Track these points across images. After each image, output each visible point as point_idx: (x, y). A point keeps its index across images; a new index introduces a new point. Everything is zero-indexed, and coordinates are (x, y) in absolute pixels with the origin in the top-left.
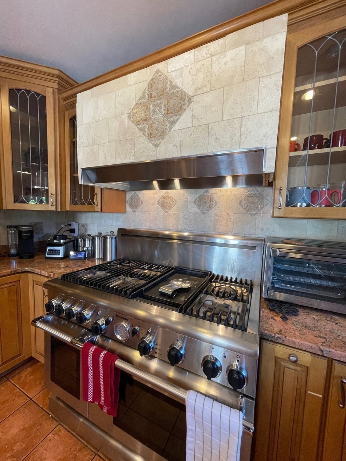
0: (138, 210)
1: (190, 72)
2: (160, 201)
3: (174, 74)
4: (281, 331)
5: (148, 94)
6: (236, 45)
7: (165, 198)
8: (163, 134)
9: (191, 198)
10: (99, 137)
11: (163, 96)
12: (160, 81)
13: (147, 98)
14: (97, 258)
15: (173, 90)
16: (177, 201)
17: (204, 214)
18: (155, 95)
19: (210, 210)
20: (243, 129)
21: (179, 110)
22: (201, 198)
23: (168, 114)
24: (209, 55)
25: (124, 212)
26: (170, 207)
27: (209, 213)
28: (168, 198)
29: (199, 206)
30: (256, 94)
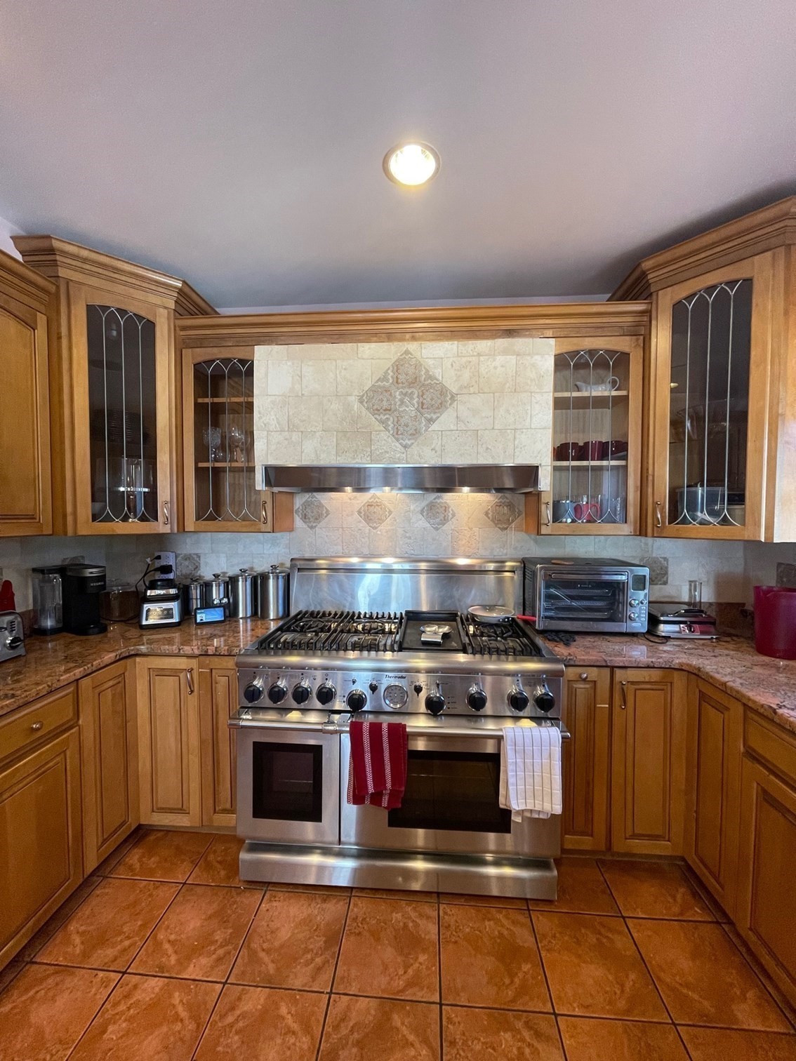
0: (319, 526)
1: (452, 365)
2: (362, 511)
3: (431, 362)
4: (569, 654)
5: (392, 377)
6: (506, 352)
7: (371, 506)
8: (416, 434)
9: (415, 505)
10: (304, 421)
11: (416, 385)
12: (411, 365)
13: (391, 381)
14: (241, 616)
15: (429, 381)
16: (392, 510)
17: (437, 529)
18: (404, 381)
19: (444, 524)
20: (516, 442)
21: (440, 407)
22: (431, 506)
23: (422, 408)
24: (475, 354)
25: (291, 529)
26: (381, 521)
27: (445, 527)
28: (377, 505)
29: (428, 518)
30: (529, 408)
